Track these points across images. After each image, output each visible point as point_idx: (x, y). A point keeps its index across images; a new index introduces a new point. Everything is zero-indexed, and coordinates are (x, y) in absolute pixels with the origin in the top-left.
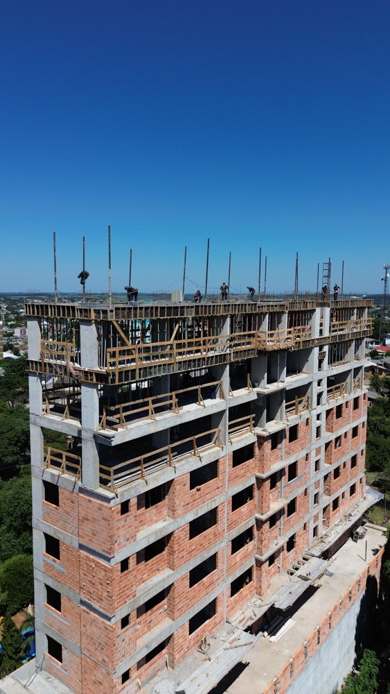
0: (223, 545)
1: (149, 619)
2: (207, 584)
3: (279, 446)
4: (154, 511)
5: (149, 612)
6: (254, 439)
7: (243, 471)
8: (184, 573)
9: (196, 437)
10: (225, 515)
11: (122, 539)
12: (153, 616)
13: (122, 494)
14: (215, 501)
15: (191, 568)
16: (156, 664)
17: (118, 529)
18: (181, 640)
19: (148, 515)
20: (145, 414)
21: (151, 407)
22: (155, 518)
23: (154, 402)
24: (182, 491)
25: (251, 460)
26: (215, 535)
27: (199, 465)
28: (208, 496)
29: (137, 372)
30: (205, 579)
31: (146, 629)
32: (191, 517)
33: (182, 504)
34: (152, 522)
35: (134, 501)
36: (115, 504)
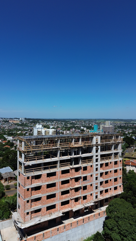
0: (58, 192)
1: (36, 204)
2: (53, 200)
3: (79, 171)
4: (37, 180)
5: (36, 202)
6: (70, 168)
7: (65, 176)
8: (45, 195)
9: (50, 166)
10: (59, 185)
11: (27, 184)
12: (37, 203)
13: (27, 175)
14: (55, 181)
15: (47, 195)
16: (37, 214)
17: (26, 182)
18: (44, 211)
19: (35, 181)
20: (35, 160)
21: (36, 158)
22: (38, 182)
23: (37, 157)
24: (44, 177)
25: (68, 174)
26: (55, 189)
27: (50, 172)
28: (53, 180)
29: (31, 151)
30: (52, 199)
31: (35, 205)
32: (47, 183)
33: (44, 180)
34: (36, 182)
35: (30, 177)
36: (26, 177)
